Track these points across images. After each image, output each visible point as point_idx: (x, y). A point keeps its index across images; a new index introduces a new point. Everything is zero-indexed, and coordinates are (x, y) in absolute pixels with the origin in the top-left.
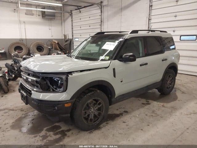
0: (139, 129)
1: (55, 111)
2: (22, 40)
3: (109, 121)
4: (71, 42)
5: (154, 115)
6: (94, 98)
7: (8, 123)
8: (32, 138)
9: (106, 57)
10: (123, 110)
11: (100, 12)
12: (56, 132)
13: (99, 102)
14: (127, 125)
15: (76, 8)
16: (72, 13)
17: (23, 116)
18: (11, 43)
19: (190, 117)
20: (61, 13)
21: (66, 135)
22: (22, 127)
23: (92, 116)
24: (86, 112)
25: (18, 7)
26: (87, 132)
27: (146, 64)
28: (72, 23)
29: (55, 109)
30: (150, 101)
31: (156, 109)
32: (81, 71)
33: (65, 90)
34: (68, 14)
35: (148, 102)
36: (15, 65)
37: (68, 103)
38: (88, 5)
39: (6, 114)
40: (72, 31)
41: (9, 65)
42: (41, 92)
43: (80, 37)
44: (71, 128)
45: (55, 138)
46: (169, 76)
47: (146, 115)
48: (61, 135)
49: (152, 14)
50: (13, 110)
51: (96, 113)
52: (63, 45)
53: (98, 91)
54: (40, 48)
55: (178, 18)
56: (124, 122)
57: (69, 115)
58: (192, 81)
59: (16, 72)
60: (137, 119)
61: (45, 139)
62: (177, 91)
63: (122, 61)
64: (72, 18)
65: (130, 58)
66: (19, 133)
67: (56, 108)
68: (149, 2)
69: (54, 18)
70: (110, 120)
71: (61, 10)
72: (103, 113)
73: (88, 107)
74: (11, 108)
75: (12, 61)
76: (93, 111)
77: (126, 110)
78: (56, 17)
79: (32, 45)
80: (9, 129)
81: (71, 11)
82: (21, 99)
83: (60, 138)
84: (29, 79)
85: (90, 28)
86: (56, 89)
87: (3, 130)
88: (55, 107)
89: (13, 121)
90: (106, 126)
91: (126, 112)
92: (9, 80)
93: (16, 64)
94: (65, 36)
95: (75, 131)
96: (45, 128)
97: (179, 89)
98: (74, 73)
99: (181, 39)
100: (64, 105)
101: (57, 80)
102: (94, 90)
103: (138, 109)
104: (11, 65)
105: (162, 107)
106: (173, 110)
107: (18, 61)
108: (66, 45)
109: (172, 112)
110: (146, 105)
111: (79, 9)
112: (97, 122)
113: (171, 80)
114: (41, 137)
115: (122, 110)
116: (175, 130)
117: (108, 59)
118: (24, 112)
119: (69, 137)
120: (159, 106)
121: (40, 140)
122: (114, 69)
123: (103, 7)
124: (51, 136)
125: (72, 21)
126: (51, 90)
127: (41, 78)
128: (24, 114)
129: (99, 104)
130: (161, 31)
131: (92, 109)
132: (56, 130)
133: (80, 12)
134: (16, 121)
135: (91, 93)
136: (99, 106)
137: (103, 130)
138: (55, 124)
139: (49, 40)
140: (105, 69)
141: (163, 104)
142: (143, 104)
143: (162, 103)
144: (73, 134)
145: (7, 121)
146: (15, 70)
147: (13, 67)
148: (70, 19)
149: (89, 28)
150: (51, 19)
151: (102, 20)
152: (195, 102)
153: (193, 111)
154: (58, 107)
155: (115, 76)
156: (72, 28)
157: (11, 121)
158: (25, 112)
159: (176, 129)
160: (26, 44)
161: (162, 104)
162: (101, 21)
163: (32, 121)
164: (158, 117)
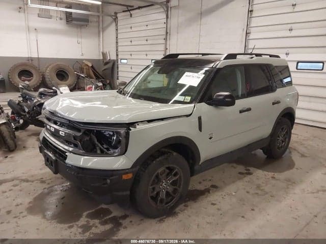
0: (239, 216)
1: (105, 186)
2: (32, 59)
3: (189, 202)
4: (114, 65)
5: (259, 192)
6: (167, 166)
7: (21, 204)
8: (66, 229)
9: (186, 97)
10: (210, 184)
11: (165, 17)
12: (103, 220)
13: (175, 172)
14: (219, 209)
15: (125, 8)
16: (117, 17)
17: (46, 191)
18: (14, 64)
19: (317, 197)
20: (99, 16)
21: (120, 224)
22: (47, 210)
23: (163, 195)
24: (154, 189)
25: (27, 4)
26: (154, 220)
27: (249, 110)
28: (117, 34)
29: (107, 183)
30: (252, 169)
31: (263, 183)
32: (149, 121)
33: (123, 153)
34: (110, 18)
35: (249, 170)
36: (24, 104)
37: (127, 173)
38: (145, 5)
39: (16, 188)
40: (117, 47)
41: (14, 103)
42: (81, 154)
43: (130, 57)
44: (128, 213)
45: (103, 230)
46: (282, 129)
47: (248, 192)
48: (112, 225)
49: (252, 25)
50: (27, 181)
51: (170, 189)
52: (101, 69)
53: (175, 154)
54: (63, 73)
55: (293, 33)
56: (213, 204)
57: (128, 193)
58: (315, 137)
59: (26, 115)
60: (234, 200)
61: (88, 232)
62: (292, 153)
63: (211, 105)
64: (117, 25)
65: (227, 100)
66: (43, 220)
67: (109, 181)
68: (248, 5)
69: (86, 23)
70: (189, 200)
71: (98, 12)
72: (180, 190)
73: (158, 179)
74: (24, 178)
75: (19, 97)
76: (165, 186)
77: (214, 184)
78: (90, 23)
79: (48, 69)
80: (25, 213)
81: (116, 13)
82: (45, 164)
83: (111, 229)
84: (61, 132)
85: (148, 43)
86: (108, 149)
87: (14, 216)
88: (106, 179)
89: (30, 200)
90: (184, 210)
91: (214, 186)
92: (17, 129)
93: (27, 102)
94: (104, 55)
95: (135, 218)
96: (84, 212)
97: (295, 150)
98: (138, 125)
99: (299, 68)
100: (121, 176)
101: (109, 134)
102: (169, 152)
103: (234, 182)
104: (18, 104)
105: (271, 178)
106: (289, 185)
107: (30, 96)
108: (105, 70)
109: (288, 188)
110: (246, 175)
111: (129, 11)
112: (171, 204)
113: (284, 135)
114: (81, 227)
115: (208, 184)
116: (296, 219)
117: (189, 101)
118: (45, 184)
119: (125, 228)
120: (267, 178)
121: (80, 233)
122: (200, 118)
123: (169, 8)
124: (96, 227)
125: (117, 30)
126: (99, 152)
127: (82, 131)
128: (48, 189)
129: (175, 175)
130: (271, 56)
131: (163, 182)
132: (104, 217)
133: (131, 16)
134: (35, 199)
135: (163, 157)
136: (175, 178)
137: (181, 216)
138: (100, 207)
139: (78, 61)
140: (185, 118)
141: (273, 173)
142: (240, 173)
143: (270, 172)
144: (132, 223)
145: (19, 201)
146: (25, 112)
147: (21, 106)
148: (113, 27)
149: (145, 42)
150: (81, 26)
151: (168, 31)
152: (324, 173)
153: (322, 187)
154: (111, 180)
155: (200, 129)
156: (117, 43)
157: (27, 200)
158: (49, 184)
159: (297, 217)
160: (37, 66)
161: (271, 174)
162: (167, 33)
163: (62, 201)
164: (267, 196)
